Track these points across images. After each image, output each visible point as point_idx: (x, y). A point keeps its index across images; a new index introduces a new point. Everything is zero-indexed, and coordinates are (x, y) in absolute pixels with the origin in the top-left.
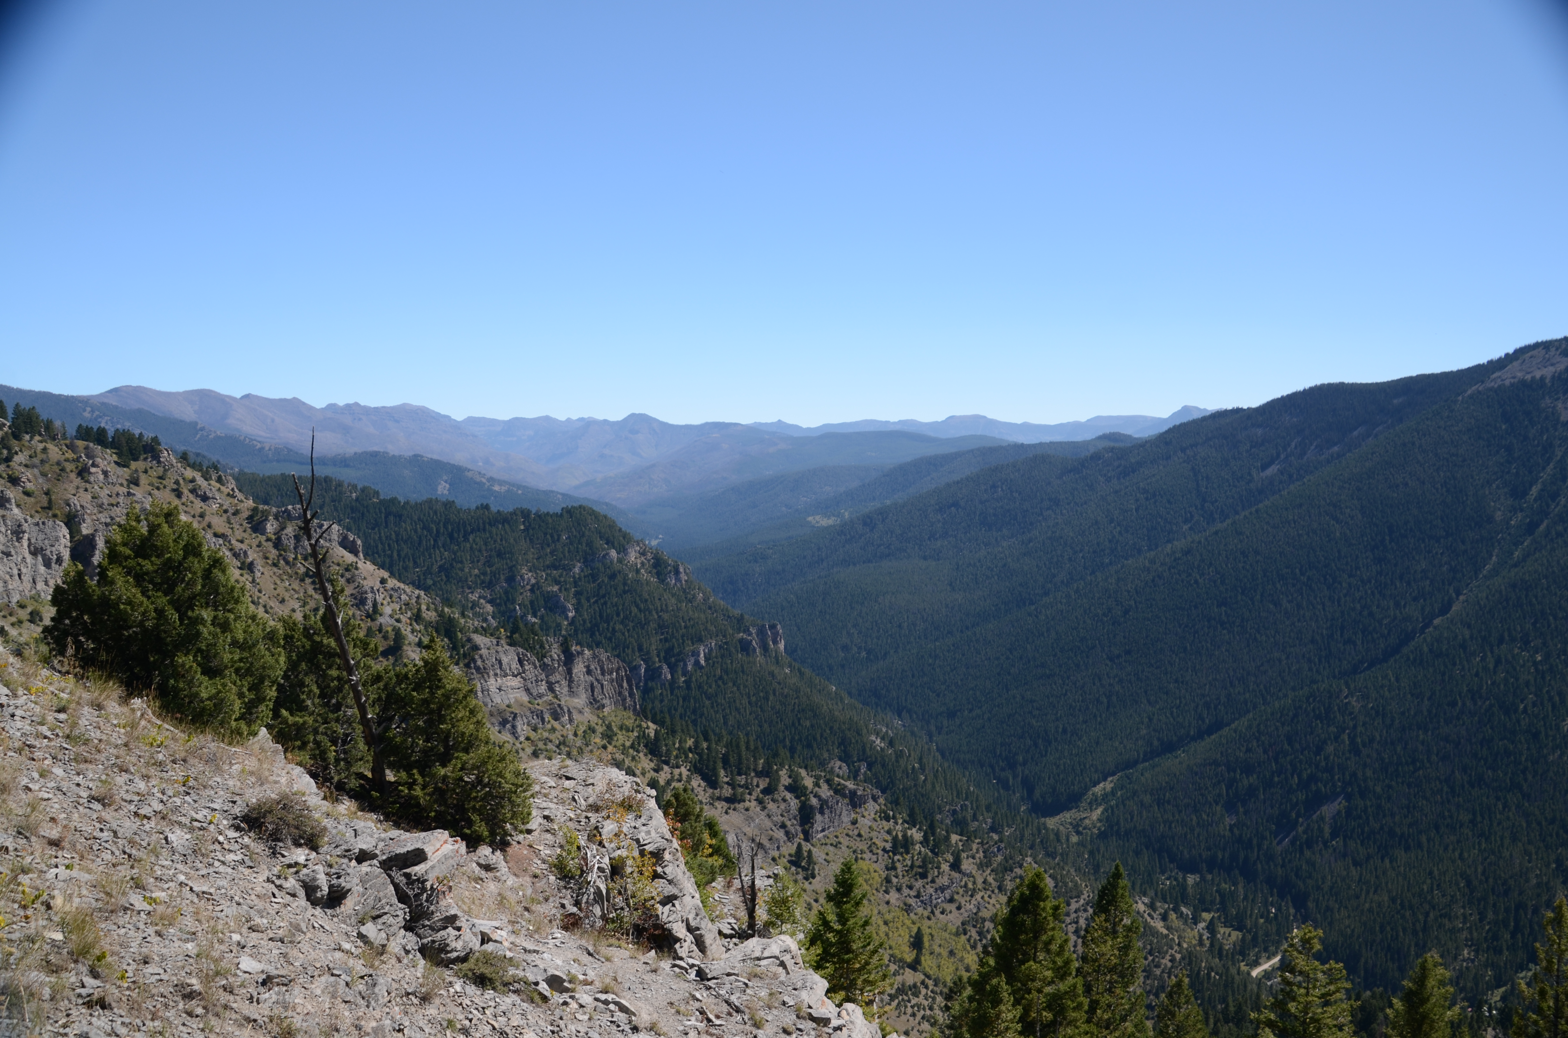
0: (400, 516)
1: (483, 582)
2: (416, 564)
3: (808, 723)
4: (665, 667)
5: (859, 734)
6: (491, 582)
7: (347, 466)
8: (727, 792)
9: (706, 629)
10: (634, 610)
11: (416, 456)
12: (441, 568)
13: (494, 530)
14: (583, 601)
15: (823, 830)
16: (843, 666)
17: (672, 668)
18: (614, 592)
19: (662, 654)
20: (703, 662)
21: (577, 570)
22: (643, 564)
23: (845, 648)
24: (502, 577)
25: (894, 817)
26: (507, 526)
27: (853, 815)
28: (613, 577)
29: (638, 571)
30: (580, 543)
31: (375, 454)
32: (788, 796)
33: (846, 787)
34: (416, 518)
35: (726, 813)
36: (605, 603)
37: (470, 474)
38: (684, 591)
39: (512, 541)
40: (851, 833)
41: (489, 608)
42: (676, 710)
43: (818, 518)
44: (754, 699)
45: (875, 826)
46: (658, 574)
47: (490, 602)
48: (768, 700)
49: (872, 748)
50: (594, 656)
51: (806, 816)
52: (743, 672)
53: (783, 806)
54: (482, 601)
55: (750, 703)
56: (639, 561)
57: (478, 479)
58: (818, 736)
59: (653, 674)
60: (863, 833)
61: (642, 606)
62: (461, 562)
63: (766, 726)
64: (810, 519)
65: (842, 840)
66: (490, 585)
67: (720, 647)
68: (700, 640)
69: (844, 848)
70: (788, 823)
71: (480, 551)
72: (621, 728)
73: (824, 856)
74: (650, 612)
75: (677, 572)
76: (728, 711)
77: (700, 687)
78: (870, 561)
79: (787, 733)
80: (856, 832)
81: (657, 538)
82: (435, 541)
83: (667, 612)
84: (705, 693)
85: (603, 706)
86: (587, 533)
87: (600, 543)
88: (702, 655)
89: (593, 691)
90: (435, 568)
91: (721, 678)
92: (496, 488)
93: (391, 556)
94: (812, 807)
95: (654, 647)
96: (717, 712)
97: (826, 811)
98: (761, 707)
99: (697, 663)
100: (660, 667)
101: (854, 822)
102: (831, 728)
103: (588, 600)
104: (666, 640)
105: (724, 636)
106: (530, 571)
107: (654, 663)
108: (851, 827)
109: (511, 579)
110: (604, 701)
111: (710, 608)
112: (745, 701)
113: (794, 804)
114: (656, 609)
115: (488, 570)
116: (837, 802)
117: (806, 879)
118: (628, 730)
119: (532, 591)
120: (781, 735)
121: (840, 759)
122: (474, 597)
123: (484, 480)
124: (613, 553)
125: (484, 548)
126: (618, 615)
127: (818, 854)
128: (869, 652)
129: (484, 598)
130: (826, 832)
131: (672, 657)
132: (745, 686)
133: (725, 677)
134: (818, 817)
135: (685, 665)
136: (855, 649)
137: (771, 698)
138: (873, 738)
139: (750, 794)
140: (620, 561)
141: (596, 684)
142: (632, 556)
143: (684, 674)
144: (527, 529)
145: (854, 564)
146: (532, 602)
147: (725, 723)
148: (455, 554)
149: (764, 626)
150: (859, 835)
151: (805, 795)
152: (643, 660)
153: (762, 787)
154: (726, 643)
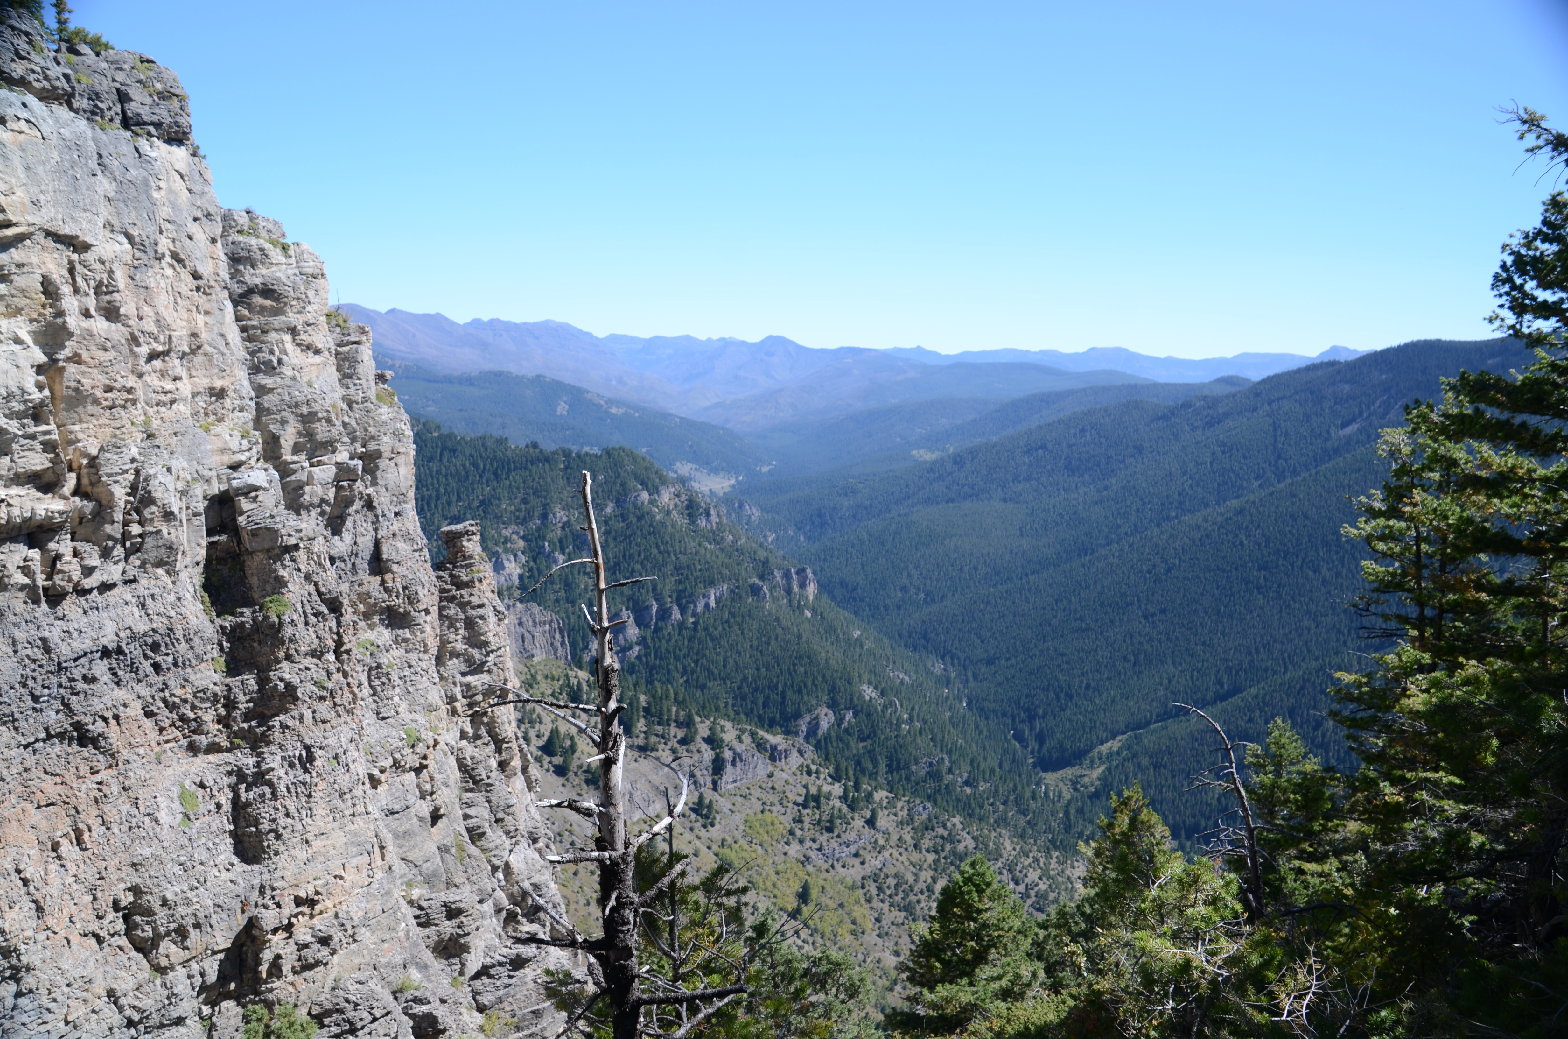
0: (454, 451)
1: (518, 518)
2: (459, 499)
3: (802, 669)
4: (675, 608)
5: (849, 683)
6: (525, 518)
7: (472, 384)
8: (640, 741)
9: (720, 573)
10: (655, 551)
11: (538, 376)
12: (482, 503)
13: (534, 469)
14: (610, 540)
15: (735, 781)
16: (899, 607)
17: (683, 610)
18: (639, 533)
19: (675, 596)
20: (713, 604)
21: (609, 510)
22: (676, 505)
23: (904, 589)
24: (536, 514)
25: (817, 772)
26: (547, 465)
27: (770, 768)
28: (640, 518)
29: (668, 513)
30: (615, 483)
31: (498, 374)
32: (704, 747)
33: (767, 741)
34: (468, 453)
35: (636, 761)
36: (630, 542)
37: (589, 396)
38: (714, 533)
39: (549, 480)
40: (764, 786)
41: (521, 544)
42: (680, 650)
43: (922, 452)
44: (755, 643)
45: (791, 781)
46: (689, 515)
47: (523, 538)
48: (769, 644)
49: (861, 697)
50: (527, 609)
51: (718, 766)
52: (749, 616)
53: (696, 757)
54: (515, 537)
55: (751, 646)
56: (672, 503)
57: (596, 400)
58: (809, 684)
59: (664, 614)
60: (776, 786)
61: (662, 548)
62: (499, 499)
63: (763, 670)
64: (914, 452)
65: (753, 792)
66: (524, 522)
67: (732, 591)
68: (712, 583)
69: (753, 800)
70: (698, 773)
71: (518, 488)
72: (546, 677)
73: (730, 806)
74: (669, 553)
75: (708, 515)
76: (729, 654)
77: (706, 629)
78: (952, 500)
79: (782, 678)
80: (770, 785)
81: (770, 464)
82: (481, 476)
83: (685, 554)
84: (710, 635)
85: (533, 656)
86: (622, 474)
87: (633, 483)
88: (713, 598)
89: (523, 641)
90: (476, 504)
91: (727, 621)
92: (614, 410)
93: (437, 490)
94: (723, 760)
95: (667, 588)
96: (718, 654)
97: (739, 764)
98: (761, 652)
99: (707, 605)
100: (671, 608)
101: (771, 775)
102: (824, 676)
103: (615, 539)
104: (680, 582)
105: (737, 580)
106: (564, 509)
107: (665, 603)
108: (766, 780)
109: (544, 517)
110: (534, 651)
111: (737, 550)
112: (747, 645)
113: (708, 754)
114: (675, 551)
115: (523, 506)
116: (753, 756)
117: (704, 826)
118: (553, 679)
119: (563, 528)
120: (775, 680)
121: (828, 707)
122: (506, 533)
123: (602, 402)
124: (645, 496)
125: (522, 485)
126: (639, 555)
127: (722, 803)
128: (927, 594)
129: (517, 533)
130: (738, 784)
131: (684, 599)
132: (750, 630)
133: (732, 620)
134: (729, 768)
135: (695, 606)
136: (913, 590)
137: (773, 643)
138: (865, 687)
139: (665, 744)
140: (651, 502)
141: (527, 635)
142: (666, 497)
143: (694, 615)
144: (566, 468)
145: (938, 503)
146: (561, 541)
147: (725, 666)
148: (494, 490)
149: (789, 570)
150: (773, 788)
151: (721, 747)
152: (656, 600)
153: (679, 737)
154: (738, 587)
